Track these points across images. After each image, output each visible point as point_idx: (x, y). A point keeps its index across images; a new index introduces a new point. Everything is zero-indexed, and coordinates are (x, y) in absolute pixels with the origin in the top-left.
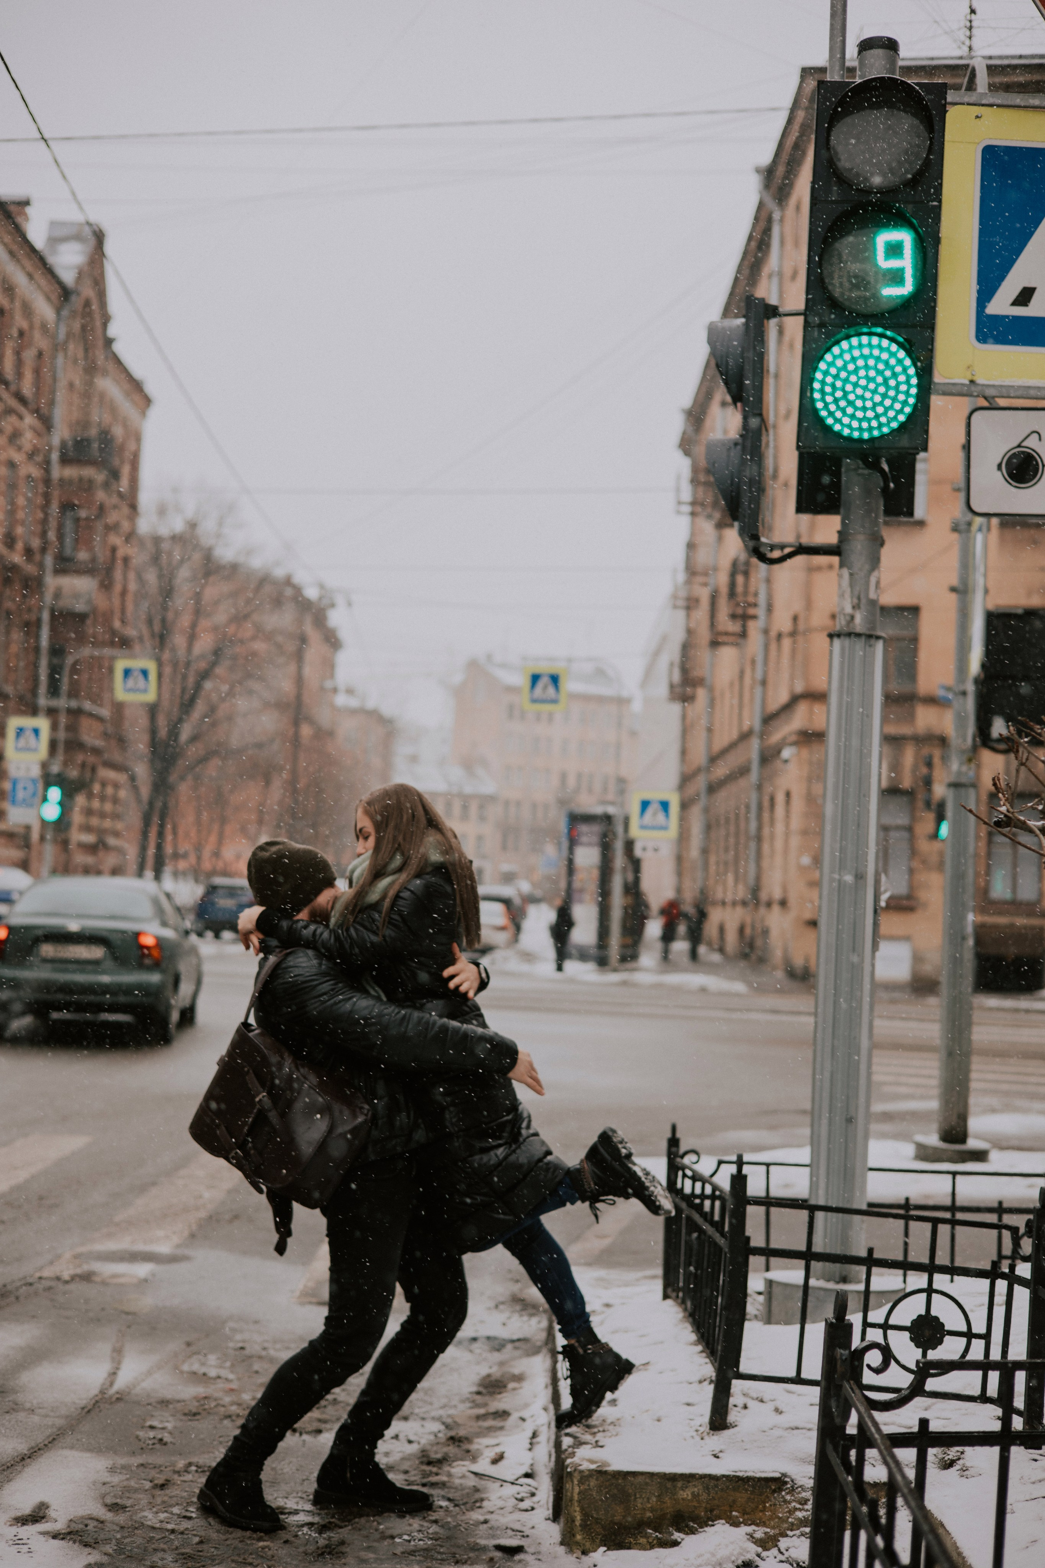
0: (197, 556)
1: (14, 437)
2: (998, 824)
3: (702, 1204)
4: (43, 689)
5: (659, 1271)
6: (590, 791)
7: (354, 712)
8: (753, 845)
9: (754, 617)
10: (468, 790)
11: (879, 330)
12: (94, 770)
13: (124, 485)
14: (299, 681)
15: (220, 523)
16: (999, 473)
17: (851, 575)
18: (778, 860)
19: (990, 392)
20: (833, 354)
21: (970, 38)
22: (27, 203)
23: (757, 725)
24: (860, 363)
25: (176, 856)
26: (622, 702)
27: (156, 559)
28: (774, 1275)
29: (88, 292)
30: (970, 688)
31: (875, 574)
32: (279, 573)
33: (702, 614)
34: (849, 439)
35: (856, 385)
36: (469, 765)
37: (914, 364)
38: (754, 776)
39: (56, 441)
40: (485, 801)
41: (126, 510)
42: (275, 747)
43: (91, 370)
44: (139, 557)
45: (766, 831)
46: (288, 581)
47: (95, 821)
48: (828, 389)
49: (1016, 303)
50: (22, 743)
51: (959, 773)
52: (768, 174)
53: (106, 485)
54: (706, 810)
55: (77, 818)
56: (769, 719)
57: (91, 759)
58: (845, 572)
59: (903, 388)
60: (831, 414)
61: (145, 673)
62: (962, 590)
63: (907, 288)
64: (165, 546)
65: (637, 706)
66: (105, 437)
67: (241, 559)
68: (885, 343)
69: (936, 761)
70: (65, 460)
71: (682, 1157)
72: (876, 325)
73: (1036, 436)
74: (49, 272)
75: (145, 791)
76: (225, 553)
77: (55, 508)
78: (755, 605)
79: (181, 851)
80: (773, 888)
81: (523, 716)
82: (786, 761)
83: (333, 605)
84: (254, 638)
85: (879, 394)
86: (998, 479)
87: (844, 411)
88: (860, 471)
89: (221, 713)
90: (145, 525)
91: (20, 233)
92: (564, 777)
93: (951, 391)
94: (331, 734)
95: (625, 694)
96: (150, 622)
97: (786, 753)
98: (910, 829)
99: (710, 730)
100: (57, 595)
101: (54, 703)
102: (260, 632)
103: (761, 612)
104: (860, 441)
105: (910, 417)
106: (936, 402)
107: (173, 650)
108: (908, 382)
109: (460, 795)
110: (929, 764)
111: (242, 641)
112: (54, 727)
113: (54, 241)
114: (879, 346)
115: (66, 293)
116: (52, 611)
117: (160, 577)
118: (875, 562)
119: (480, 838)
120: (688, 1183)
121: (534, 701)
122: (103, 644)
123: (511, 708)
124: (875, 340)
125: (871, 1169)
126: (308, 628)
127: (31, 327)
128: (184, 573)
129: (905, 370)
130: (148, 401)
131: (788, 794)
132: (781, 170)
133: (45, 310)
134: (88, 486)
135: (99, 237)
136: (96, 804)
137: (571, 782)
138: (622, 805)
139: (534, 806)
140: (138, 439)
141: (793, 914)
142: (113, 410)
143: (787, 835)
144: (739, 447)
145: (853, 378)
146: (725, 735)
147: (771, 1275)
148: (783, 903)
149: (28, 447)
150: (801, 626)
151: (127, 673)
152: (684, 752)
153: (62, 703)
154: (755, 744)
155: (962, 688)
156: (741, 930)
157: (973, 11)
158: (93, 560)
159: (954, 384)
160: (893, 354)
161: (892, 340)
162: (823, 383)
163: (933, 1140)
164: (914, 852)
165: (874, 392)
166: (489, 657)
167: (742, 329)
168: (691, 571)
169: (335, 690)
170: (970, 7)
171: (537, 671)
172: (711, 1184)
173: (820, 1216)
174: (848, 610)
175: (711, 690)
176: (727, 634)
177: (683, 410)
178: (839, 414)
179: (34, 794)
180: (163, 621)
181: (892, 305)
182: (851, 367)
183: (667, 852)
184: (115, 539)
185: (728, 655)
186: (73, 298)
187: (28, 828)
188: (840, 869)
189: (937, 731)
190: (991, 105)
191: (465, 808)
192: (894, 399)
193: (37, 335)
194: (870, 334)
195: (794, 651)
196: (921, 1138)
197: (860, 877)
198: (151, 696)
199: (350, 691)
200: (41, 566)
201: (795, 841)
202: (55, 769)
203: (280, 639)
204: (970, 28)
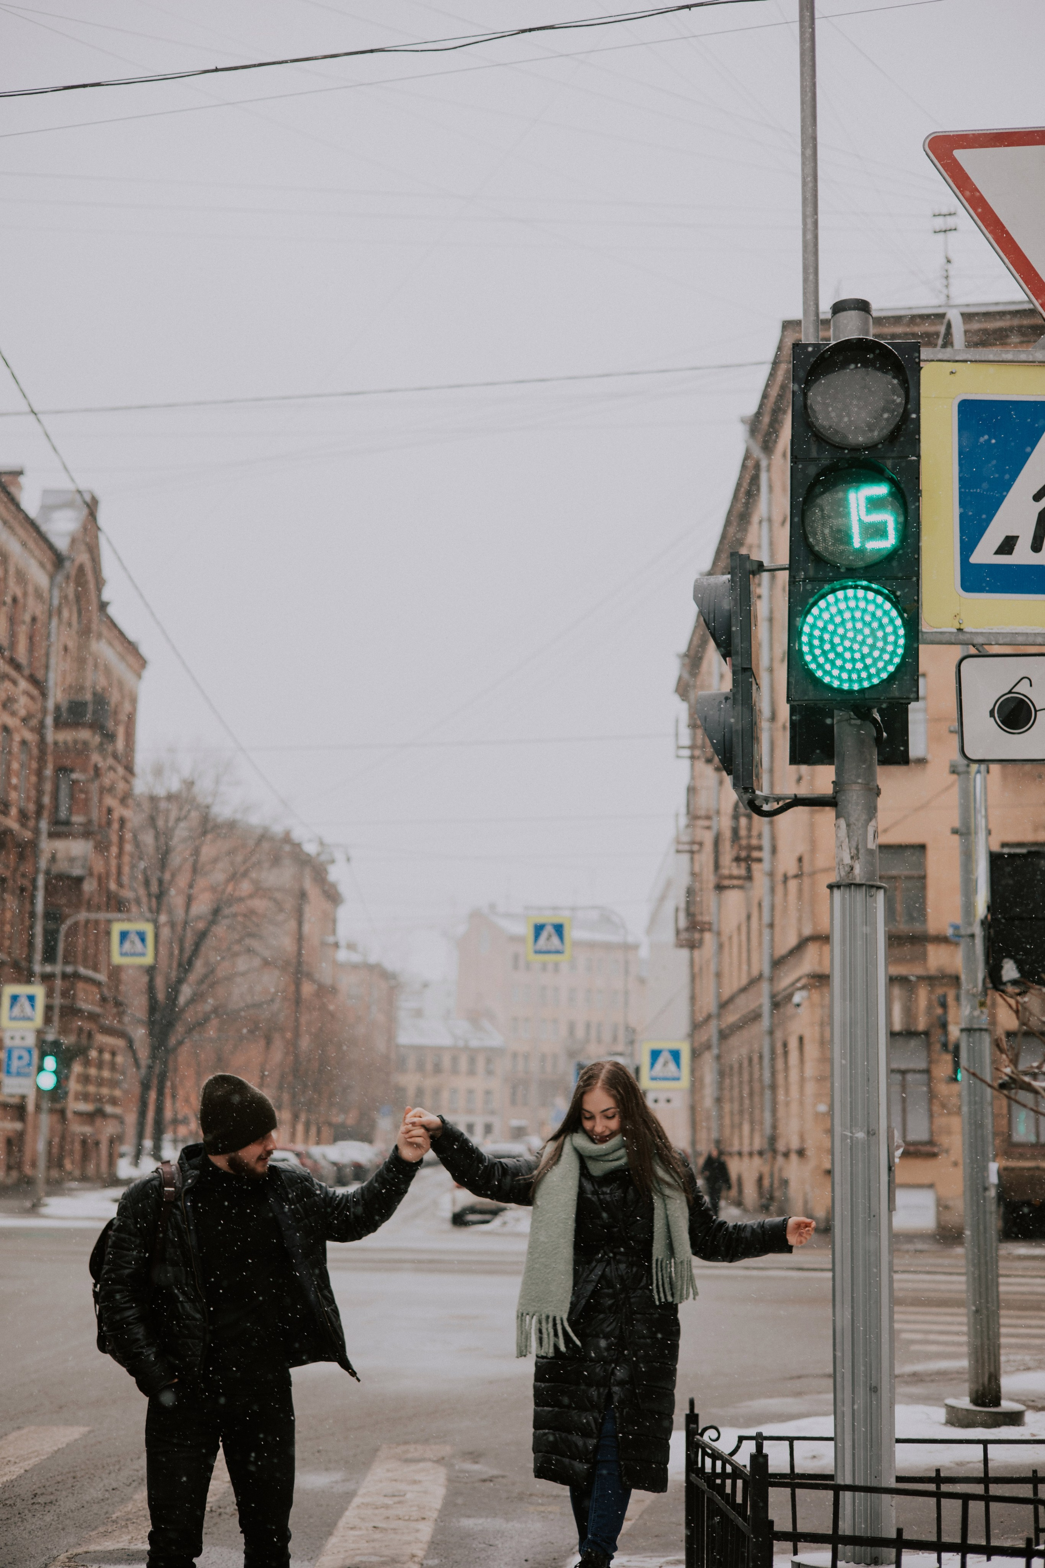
0: (194, 814)
1: (8, 704)
2: (1003, 1086)
3: (723, 1484)
4: (38, 956)
5: (682, 1556)
6: (599, 1041)
7: (355, 967)
8: (768, 1093)
9: (759, 860)
10: (474, 1043)
11: (864, 583)
12: (90, 1035)
13: (120, 744)
14: (300, 938)
15: (217, 781)
16: (992, 719)
17: (848, 825)
18: (794, 1107)
19: (979, 640)
20: (819, 607)
21: (947, 286)
22: (21, 473)
23: (767, 970)
24: (847, 615)
25: (175, 1122)
26: (629, 948)
27: (152, 820)
28: (802, 1558)
29: (83, 557)
30: (978, 930)
31: (873, 823)
32: (278, 829)
33: (706, 857)
34: (840, 691)
35: (843, 637)
36: (475, 1018)
37: (901, 615)
38: (765, 1022)
39: (50, 705)
40: (492, 1054)
41: (121, 770)
42: (276, 1006)
43: (85, 632)
44: (134, 818)
45: (780, 1077)
46: (287, 838)
47: (92, 1089)
48: (816, 642)
49: (1000, 551)
50: (16, 1011)
51: (972, 1018)
52: (754, 425)
53: (101, 748)
54: (718, 1057)
55: (73, 1086)
56: (777, 963)
57: (87, 1026)
58: (842, 822)
59: (891, 638)
60: (820, 666)
61: (142, 937)
62: (964, 832)
63: (889, 542)
64: (163, 805)
65: (644, 952)
66: (100, 700)
67: (238, 816)
68: (871, 595)
69: (951, 1000)
70: (59, 724)
71: (702, 1435)
72: (860, 578)
73: (1026, 681)
74: (43, 537)
75: (143, 1054)
76: (223, 811)
77: (49, 772)
78: (760, 848)
79: (180, 1117)
80: (790, 1138)
81: (528, 966)
82: (798, 1005)
83: (333, 861)
84: (251, 896)
85: (867, 645)
86: (991, 726)
87: (833, 663)
88: (853, 722)
89: (220, 973)
90: (141, 786)
91: (14, 502)
92: (572, 1027)
93: (941, 640)
94: (333, 990)
95: (630, 939)
96: (147, 883)
97: (797, 998)
98: (928, 1071)
99: (718, 975)
100: (53, 858)
101: (48, 969)
102: (259, 891)
103: (765, 854)
104: (851, 692)
105: (899, 668)
106: (925, 652)
107: (170, 912)
108: (895, 632)
109: (466, 1048)
110: (944, 1005)
111: (241, 899)
112: (49, 994)
113: (47, 509)
114: (865, 599)
115: (59, 560)
116: (47, 873)
117: (157, 837)
118: (871, 811)
119: (488, 1093)
120: (708, 1461)
121: (538, 952)
122: (99, 908)
123: (516, 958)
124: (861, 593)
125: (898, 1441)
126: (308, 885)
127: (25, 594)
128: (181, 832)
129: (892, 621)
130: (143, 663)
131: (801, 1039)
132: (766, 420)
133: (39, 577)
134: (82, 750)
135: (92, 507)
136: (93, 1071)
137: (580, 1033)
138: (632, 1055)
139: (543, 1058)
140: (134, 701)
141: (812, 1163)
142: (108, 671)
143: (802, 1080)
144: (730, 702)
145: (841, 631)
146: (733, 982)
147: (798, 1559)
148: (801, 1153)
149: (23, 713)
150: (807, 868)
151: (124, 935)
152: (693, 998)
153: (57, 968)
154: (765, 987)
155: (969, 932)
156: (760, 1180)
157: (949, 261)
158: (90, 822)
159: (941, 633)
160: (878, 606)
161: (877, 592)
162: (811, 635)
163: (964, 1403)
164: (932, 1095)
165: (863, 643)
166: (492, 907)
167: (728, 585)
168: (693, 816)
169: (336, 945)
170: (947, 258)
171: (540, 921)
172: (731, 1464)
173: (847, 1497)
174: (847, 860)
175: (719, 934)
176: (731, 877)
177: (679, 656)
178: (828, 667)
179: (29, 1065)
180: (160, 882)
181: (876, 558)
182: (838, 620)
183: (680, 1103)
184: (110, 801)
185: (733, 898)
186: (67, 564)
187: (23, 1097)
188: (851, 1126)
189: (950, 970)
190: (965, 361)
191: (472, 1061)
192: (883, 650)
193: (31, 601)
194: (856, 587)
195: (800, 891)
196: (951, 1402)
197: (871, 1133)
198: (148, 960)
199: (351, 947)
200: (37, 831)
201: (810, 1088)
202: (50, 1037)
203: (278, 895)
204: (947, 277)
